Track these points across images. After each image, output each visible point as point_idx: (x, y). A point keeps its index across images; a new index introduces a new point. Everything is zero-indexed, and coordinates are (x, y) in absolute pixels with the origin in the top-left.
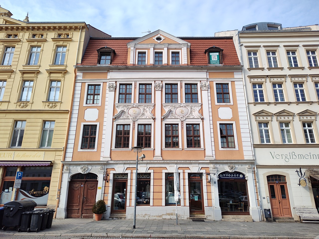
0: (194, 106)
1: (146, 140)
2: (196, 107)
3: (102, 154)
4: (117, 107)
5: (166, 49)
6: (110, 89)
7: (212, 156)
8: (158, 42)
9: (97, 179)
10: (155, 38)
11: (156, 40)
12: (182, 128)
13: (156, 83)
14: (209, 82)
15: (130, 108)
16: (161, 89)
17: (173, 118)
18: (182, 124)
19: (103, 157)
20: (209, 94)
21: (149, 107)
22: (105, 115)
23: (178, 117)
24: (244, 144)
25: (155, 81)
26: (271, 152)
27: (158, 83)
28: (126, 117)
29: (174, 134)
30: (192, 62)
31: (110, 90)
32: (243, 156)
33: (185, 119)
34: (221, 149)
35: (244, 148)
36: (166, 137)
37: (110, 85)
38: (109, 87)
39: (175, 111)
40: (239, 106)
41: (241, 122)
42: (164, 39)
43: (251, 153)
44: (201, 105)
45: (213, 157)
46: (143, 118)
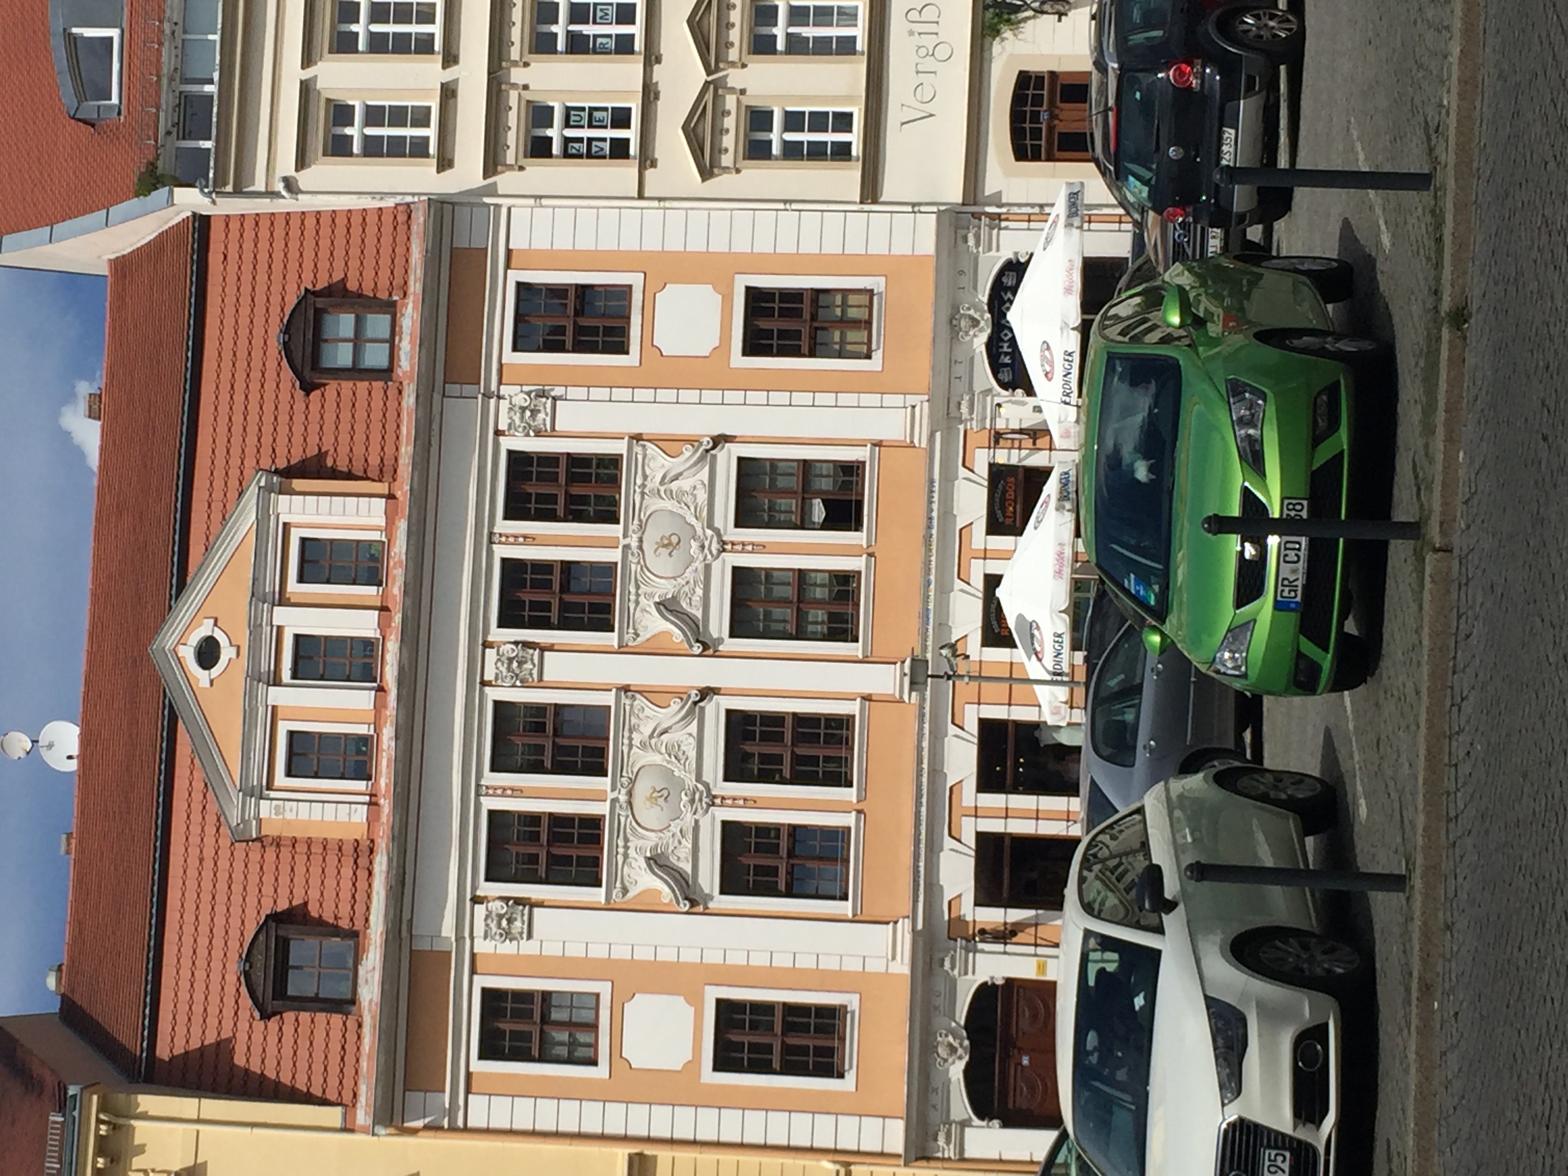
0: (639, 481)
1: (813, 739)
2: (646, 468)
3: (876, 966)
4: (625, 891)
5: (281, 615)
6: (521, 933)
7: (909, 409)
8: (234, 656)
9: (1000, 982)
10: (201, 677)
11: (216, 671)
12: (759, 548)
13: (496, 679)
14: (504, 390)
15: (634, 823)
16: (531, 651)
17: (699, 592)
18: (739, 547)
19: (890, 957)
20: (573, 393)
21: (633, 720)
22: (667, 955)
23: (699, 565)
24: (855, 247)
25: (484, 683)
26: (903, 124)
27: (499, 664)
28: (683, 841)
29: (789, 592)
30: (373, 472)
31: (525, 936)
32: (914, 260)
33: (709, 532)
34: (875, 364)
35: (878, 248)
36: (800, 635)
37: (494, 929)
38: (508, 935)
39: (663, 581)
40: (652, 244)
41: (742, 246)
42: (212, 621)
43: (904, 220)
44: (638, 441)
45: (913, 407)
46: (692, 754)
